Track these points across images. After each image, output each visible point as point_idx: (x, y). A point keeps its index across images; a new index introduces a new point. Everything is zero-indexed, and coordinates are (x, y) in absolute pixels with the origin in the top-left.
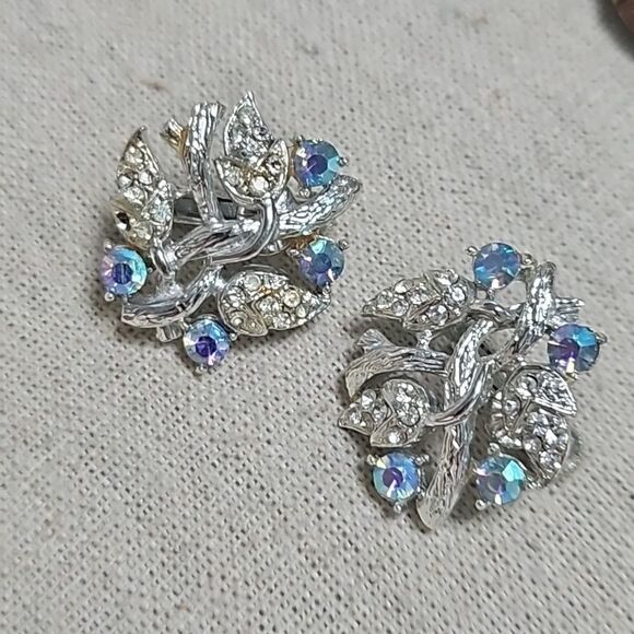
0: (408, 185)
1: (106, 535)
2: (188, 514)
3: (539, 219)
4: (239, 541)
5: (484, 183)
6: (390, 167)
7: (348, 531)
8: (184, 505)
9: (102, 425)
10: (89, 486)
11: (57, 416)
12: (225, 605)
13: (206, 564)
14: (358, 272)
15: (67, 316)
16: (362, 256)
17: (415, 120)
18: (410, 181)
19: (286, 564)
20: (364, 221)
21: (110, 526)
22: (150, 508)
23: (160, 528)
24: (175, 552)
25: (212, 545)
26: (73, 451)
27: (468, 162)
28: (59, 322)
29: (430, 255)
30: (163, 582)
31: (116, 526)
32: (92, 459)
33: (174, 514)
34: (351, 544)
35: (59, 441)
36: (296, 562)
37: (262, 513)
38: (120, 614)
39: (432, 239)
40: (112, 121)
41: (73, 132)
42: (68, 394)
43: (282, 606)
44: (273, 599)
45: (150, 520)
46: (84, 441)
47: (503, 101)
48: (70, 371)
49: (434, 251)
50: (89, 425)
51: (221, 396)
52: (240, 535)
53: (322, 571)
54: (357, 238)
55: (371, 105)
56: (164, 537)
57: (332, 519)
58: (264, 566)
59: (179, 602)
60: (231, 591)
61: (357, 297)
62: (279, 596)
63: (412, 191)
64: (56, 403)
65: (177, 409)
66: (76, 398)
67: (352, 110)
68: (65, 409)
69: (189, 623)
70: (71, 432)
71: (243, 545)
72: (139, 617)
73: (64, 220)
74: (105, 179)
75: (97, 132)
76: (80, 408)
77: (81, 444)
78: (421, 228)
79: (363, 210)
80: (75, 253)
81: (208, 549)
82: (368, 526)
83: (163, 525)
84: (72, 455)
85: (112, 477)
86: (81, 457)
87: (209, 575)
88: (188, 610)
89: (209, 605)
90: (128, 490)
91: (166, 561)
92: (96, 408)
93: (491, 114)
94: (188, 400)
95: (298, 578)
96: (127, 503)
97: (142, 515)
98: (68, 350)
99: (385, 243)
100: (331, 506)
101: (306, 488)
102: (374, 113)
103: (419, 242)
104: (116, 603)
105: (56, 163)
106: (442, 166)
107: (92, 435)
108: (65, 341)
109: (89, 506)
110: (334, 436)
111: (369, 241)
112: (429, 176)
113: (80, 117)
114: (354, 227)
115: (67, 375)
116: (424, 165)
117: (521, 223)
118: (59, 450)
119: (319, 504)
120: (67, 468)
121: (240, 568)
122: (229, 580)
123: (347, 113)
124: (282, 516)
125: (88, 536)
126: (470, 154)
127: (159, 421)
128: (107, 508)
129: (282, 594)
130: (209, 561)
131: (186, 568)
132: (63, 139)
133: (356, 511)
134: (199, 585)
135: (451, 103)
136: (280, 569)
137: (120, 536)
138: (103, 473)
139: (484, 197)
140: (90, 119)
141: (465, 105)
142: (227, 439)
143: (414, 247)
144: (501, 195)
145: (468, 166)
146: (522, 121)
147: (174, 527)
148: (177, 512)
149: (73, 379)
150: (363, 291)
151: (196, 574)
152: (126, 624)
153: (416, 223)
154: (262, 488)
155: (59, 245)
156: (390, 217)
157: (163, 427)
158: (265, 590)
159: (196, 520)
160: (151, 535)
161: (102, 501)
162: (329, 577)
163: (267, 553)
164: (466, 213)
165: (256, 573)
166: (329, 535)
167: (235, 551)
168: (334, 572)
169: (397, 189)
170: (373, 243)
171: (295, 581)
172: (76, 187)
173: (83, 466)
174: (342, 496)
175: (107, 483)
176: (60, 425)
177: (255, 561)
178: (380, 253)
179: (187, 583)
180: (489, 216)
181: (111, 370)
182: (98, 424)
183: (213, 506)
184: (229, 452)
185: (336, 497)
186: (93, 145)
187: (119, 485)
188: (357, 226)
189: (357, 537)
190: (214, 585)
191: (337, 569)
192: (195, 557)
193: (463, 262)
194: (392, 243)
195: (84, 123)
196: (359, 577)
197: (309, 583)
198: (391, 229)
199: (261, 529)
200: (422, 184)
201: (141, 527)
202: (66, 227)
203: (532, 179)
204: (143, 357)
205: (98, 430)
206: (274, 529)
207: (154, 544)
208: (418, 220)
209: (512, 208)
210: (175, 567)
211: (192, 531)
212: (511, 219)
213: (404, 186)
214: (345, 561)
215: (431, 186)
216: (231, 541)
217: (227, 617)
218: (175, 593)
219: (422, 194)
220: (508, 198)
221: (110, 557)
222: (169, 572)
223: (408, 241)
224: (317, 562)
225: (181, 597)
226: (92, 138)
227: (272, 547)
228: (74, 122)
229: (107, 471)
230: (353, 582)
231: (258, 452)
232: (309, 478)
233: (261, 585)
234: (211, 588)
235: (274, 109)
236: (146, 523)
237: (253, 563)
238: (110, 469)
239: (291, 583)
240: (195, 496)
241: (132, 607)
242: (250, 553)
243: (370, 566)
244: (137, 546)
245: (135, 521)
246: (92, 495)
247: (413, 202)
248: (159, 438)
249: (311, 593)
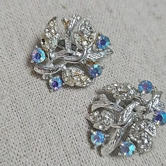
0: (126, 57)
1: (10, 129)
2: (35, 130)
3: (160, 78)
4: (47, 142)
5: (147, 63)
6: (122, 50)
7: (79, 149)
8: (35, 127)
9: (19, 97)
10: (10, 113)
11: (7, 91)
12: (38, 159)
13: (36, 146)
14: (104, 76)
15: (19, 63)
16: (107, 72)
17: (133, 39)
18: (127, 56)
19: (59, 153)
20: (110, 63)
21: (13, 127)
22: (25, 125)
23: (27, 132)
24: (28, 140)
25: (39, 141)
26: (9, 102)
27: (144, 55)
28: (16, 65)
29: (126, 78)
30: (22, 147)
31: (14, 127)
32: (13, 106)
33: (32, 129)
34: (79, 153)
35: (6, 98)
36: (62, 153)
37: (56, 136)
38: (8, 152)
39: (128, 74)
40: (49, 13)
41: (37, 13)
42: (12, 85)
43: (54, 164)
44: (52, 162)
45: (24, 128)
46: (13, 100)
47: (159, 42)
48: (15, 79)
49: (127, 78)
50: (15, 96)
51: (55, 99)
52: (48, 140)
53: (68, 158)
54: (107, 67)
55: (122, 31)
56: (27, 135)
57: (76, 144)
58: (52, 152)
59: (25, 154)
60: (41, 156)
61: (102, 83)
62: (54, 161)
63: (126, 59)
64: (8, 87)
65: (42, 99)
66: (14, 88)
67: (116, 31)
68: (10, 89)
69: (26, 161)
70: (10, 96)
71: (48, 144)
72: (12, 155)
73: (26, 36)
74: (41, 28)
75: (43, 15)
76: (14, 91)
77: (12, 101)
78: (126, 70)
79: (111, 60)
80: (27, 46)
81: (38, 142)
82: (85, 149)
83: (27, 131)
84: (8, 103)
85: (17, 113)
86: (10, 104)
87: (36, 149)
88: (27, 157)
89: (33, 158)
90: (21, 118)
91: (25, 141)
92: (19, 92)
93: (155, 44)
94: (45, 98)
95: (61, 158)
96: (19, 122)
97: (22, 126)
98: (16, 73)
99: (114, 71)
100: (77, 140)
101: (71, 133)
102: (122, 33)
103: (124, 73)
104: (7, 149)
105: (29, 20)
106: (137, 54)
107: (15, 99)
108: (16, 70)
109: (8, 119)
110: (84, 121)
111: (110, 69)
112: (132, 56)
113: (40, 9)
114: (107, 63)
115: (14, 80)
116: (132, 53)
117: (154, 77)
118: (5, 101)
119: (73, 139)
120: (6, 106)
121: (45, 150)
122: (41, 152)
123: (115, 31)
124: (62, 139)
125: (6, 128)
126: (146, 53)
127: (35, 101)
128: (13, 121)
129: (55, 161)
130: (37, 145)
131: (30, 145)
132: (33, 14)
133: (83, 144)
134: (32, 151)
135: (144, 38)
136: (56, 154)
137: (14, 130)
138: (15, 111)
139: (146, 66)
140: (43, 10)
141: (148, 39)
142: (53, 112)
143: (122, 74)
144: (151, 68)
145: (144, 57)
146: (163, 49)
147: (30, 133)
148: (33, 128)
149: (15, 82)
150: (104, 82)
151: (32, 148)
152: (8, 156)
153: (125, 68)
154: (59, 129)
155: (23, 43)
156: (118, 64)
157: (36, 103)
158: (50, 159)
159: (37, 132)
160: (23, 133)
161: (13, 119)
162: (70, 160)
163: (54, 148)
164: (140, 69)
165: (49, 153)
166: (73, 149)
167: (46, 145)
168: (71, 160)
169: (122, 57)
170: (111, 70)
171: (60, 158)
172: (33, 28)
173: (10, 107)
174: (81, 138)
175: (16, 114)
176: (8, 94)
177: (50, 149)
178: (112, 73)
179: (29, 149)
180: (146, 72)
181: (27, 82)
182: (18, 97)
183: (43, 130)
184: (52, 116)
185: (79, 138)
186: (41, 18)
187: (19, 116)
188: (108, 63)
189: (81, 151)
190: (37, 152)
191: (73, 159)
192: (34, 143)
193: (135, 83)
194: (116, 71)
195: (41, 11)
196: (78, 163)
197: (63, 160)
198: (117, 67)
199: (55, 141)
200: (130, 58)
201: (21, 130)
202: (27, 38)
203: (161, 66)
204: (37, 82)
205: (18, 98)
206: (58, 142)
207: (23, 136)
208: (125, 67)
209: (153, 72)
210: (27, 144)
211: (35, 135)
212: (152, 75)
213: (124, 57)
214: (76, 157)
215: (132, 59)
216: (45, 142)
217: (37, 163)
218: (25, 151)
219: (129, 60)
220: (153, 69)
221: (10, 135)
222: (25, 145)
223: (121, 72)
224: (68, 155)
225: (26, 153)
226: (41, 16)
227: (56, 147)
228: (38, 10)
229: (16, 111)
230: (76, 164)
231: (60, 119)
232: (73, 131)
233: (50, 157)
234: (35, 153)
235: (95, 23)
236: (23, 129)
237: (49, 149)
238: (18, 110)
239: (58, 159)
240: (39, 126)
241: (11, 151)
242: (50, 146)
243: (82, 161)
244: (18, 135)
245: (20, 127)
246: (10, 116)
247: (126, 62)
248: (34, 106)
249: (63, 164)
